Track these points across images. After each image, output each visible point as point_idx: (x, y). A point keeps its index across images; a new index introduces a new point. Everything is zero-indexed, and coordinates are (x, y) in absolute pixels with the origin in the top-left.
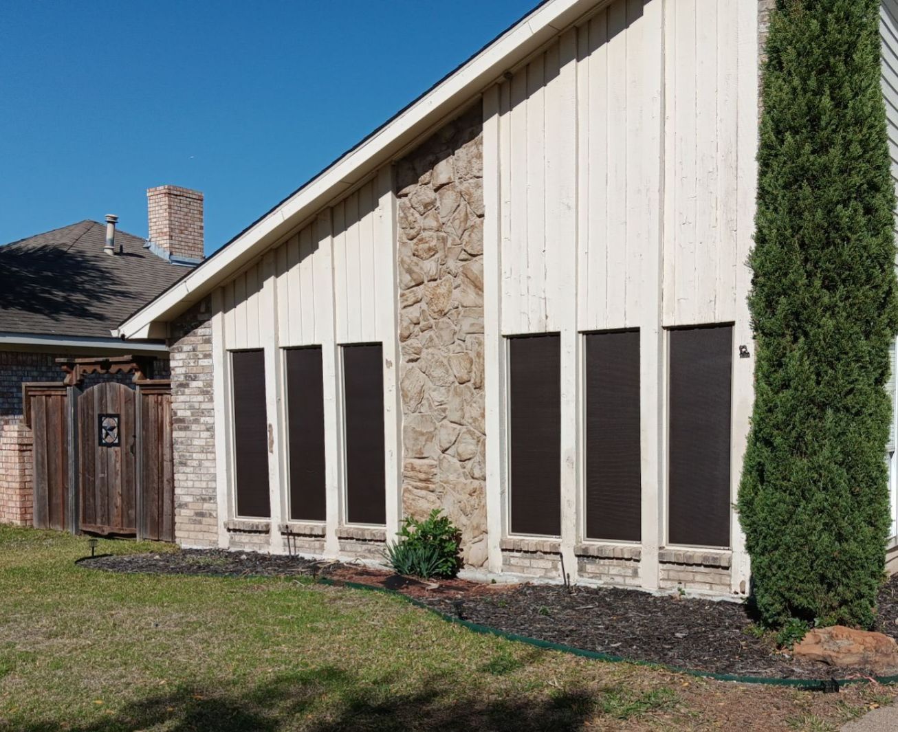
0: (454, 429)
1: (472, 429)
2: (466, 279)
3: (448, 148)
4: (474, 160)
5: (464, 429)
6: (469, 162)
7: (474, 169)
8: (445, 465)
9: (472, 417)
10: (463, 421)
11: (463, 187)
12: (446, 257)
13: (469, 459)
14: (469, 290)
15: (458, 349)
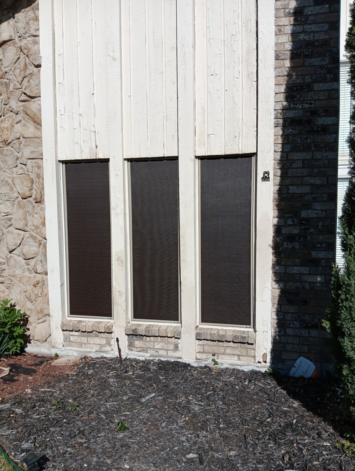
0: (19, 234)
1: (34, 234)
2: (26, 116)
3: (9, 13)
4: (32, 22)
5: (27, 234)
6: (28, 23)
7: (32, 30)
8: (12, 262)
9: (34, 225)
10: (26, 228)
11: (23, 43)
12: (9, 98)
13: (33, 258)
14: (28, 125)
15: (21, 171)
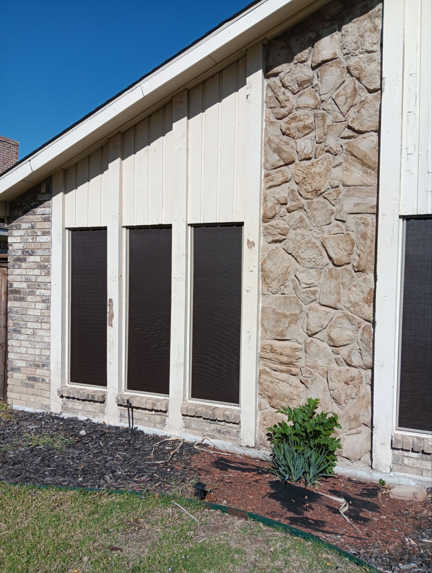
0: (328, 313)
1: (350, 313)
2: (350, 157)
3: (332, 24)
4: (368, 33)
5: (339, 313)
6: (362, 36)
7: (367, 44)
8: (313, 349)
9: (350, 302)
10: (339, 305)
11: (352, 62)
12: (325, 134)
13: (345, 345)
14: (353, 169)
15: (336, 230)
